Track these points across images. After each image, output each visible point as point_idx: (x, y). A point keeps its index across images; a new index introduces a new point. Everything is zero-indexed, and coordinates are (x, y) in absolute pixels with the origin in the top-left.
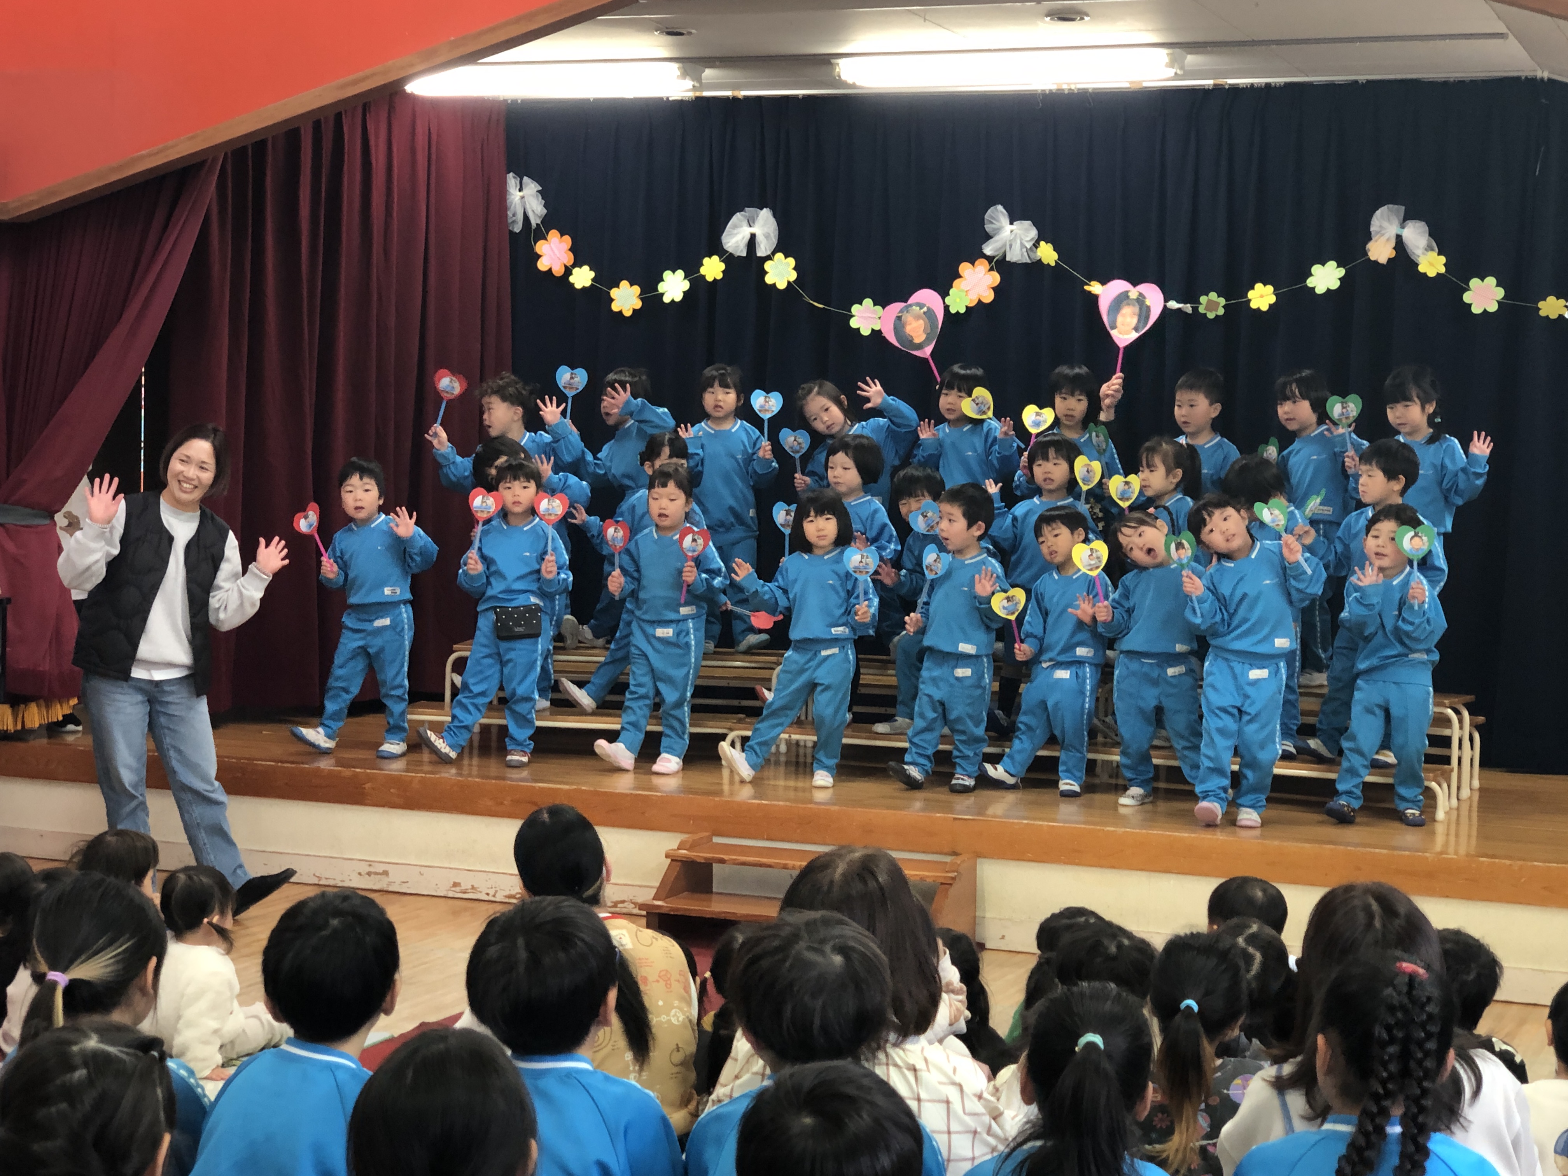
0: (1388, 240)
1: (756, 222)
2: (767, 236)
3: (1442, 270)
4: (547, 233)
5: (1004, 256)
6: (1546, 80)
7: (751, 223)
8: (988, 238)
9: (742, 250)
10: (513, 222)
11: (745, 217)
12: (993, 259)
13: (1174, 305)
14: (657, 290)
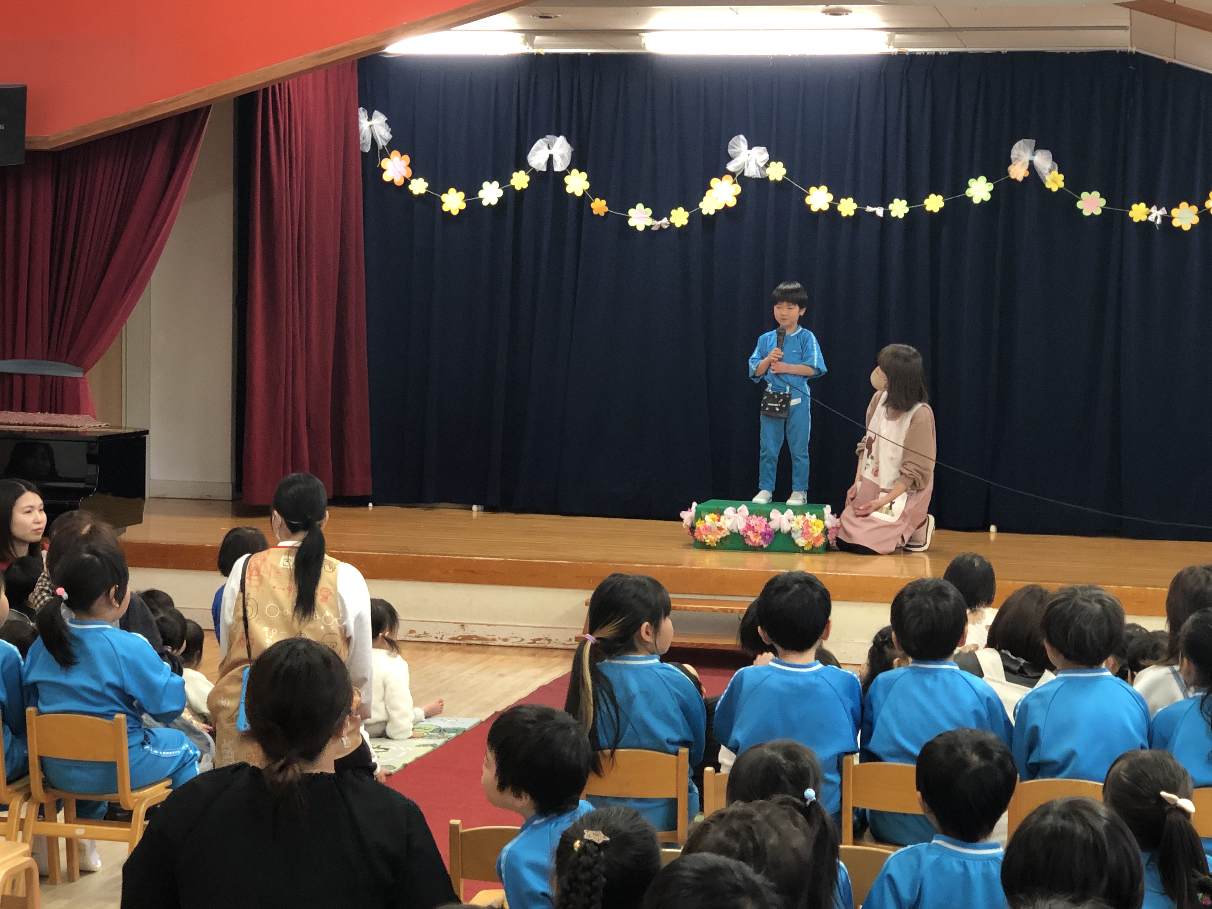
0: (1023, 164)
1: (554, 146)
2: (562, 156)
3: (1062, 185)
4: (390, 153)
5: (743, 172)
6: (1134, 53)
7: (550, 146)
8: (730, 159)
9: (543, 167)
10: (363, 144)
11: (546, 142)
12: (735, 175)
13: (869, 209)
14: (477, 196)
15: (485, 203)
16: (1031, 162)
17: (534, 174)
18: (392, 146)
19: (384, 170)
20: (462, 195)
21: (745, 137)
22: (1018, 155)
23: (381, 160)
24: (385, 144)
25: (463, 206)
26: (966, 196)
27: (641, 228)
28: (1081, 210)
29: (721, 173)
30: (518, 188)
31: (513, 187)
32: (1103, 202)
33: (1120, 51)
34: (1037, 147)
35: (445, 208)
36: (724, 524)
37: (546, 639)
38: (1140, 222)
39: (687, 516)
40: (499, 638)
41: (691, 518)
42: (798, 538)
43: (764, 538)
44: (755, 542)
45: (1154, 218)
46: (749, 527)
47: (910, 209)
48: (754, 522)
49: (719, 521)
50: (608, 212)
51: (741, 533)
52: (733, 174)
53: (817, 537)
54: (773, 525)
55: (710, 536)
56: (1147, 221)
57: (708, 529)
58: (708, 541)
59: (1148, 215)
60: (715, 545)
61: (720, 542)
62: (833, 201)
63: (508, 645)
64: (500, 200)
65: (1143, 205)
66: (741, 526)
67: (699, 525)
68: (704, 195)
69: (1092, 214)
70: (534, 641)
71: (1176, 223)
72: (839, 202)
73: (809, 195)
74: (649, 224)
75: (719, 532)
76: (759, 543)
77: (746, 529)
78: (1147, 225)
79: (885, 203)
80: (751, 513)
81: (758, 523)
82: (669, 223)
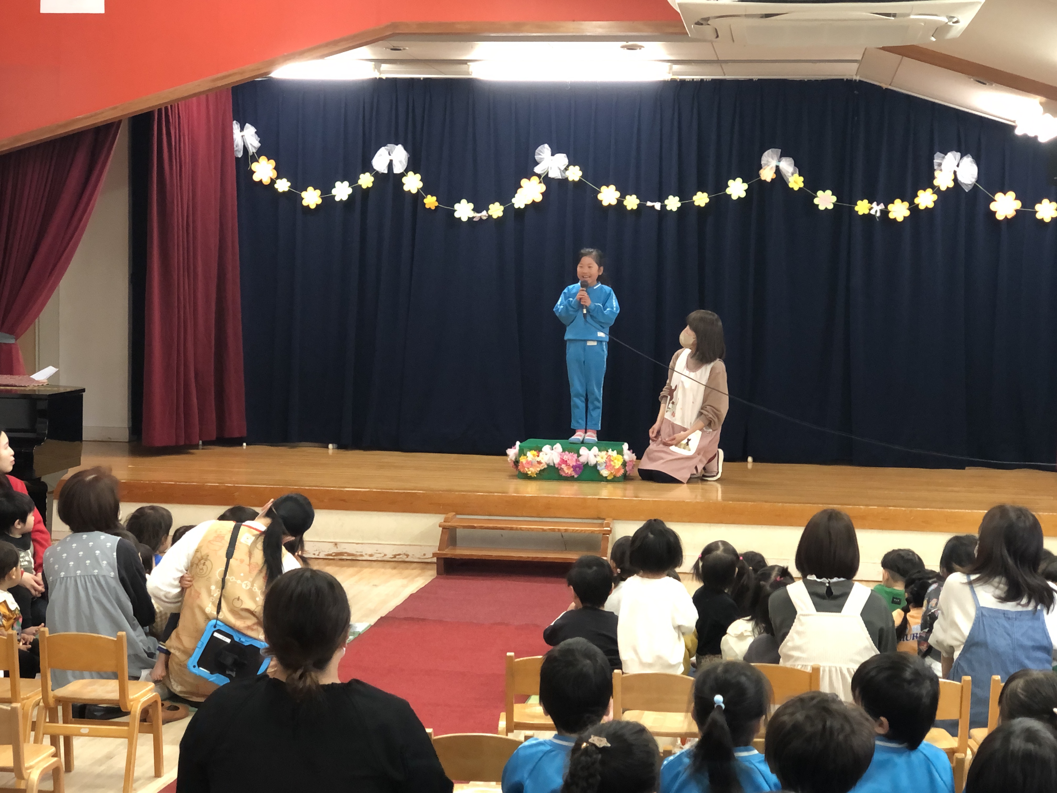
0: (772, 168)
1: (393, 153)
2: (401, 161)
3: (802, 185)
4: (259, 158)
5: (547, 174)
6: (858, 81)
7: (391, 153)
8: (537, 163)
9: (384, 170)
10: (236, 151)
11: (387, 150)
12: (541, 176)
13: (649, 204)
14: (331, 193)
15: (337, 199)
16: (777, 167)
17: (377, 175)
18: (260, 152)
19: (254, 172)
20: (318, 192)
21: (550, 146)
22: (768, 161)
23: (251, 164)
24: (255, 151)
25: (319, 201)
26: (726, 193)
27: (464, 219)
28: (818, 205)
29: (529, 174)
30: (364, 187)
31: (360, 186)
32: (834, 199)
33: (847, 79)
34: (783, 155)
35: (305, 203)
36: (542, 458)
37: (405, 554)
38: (864, 214)
39: (512, 452)
40: (366, 554)
41: (515, 454)
42: (602, 469)
43: (574, 470)
44: (568, 473)
45: (874, 212)
46: (564, 461)
47: (682, 204)
48: (567, 457)
49: (538, 456)
50: (438, 206)
51: (556, 466)
52: (539, 176)
53: (618, 469)
54: (582, 459)
55: (531, 469)
56: (869, 214)
57: (530, 463)
58: (529, 473)
59: (870, 210)
60: (535, 476)
61: (539, 473)
62: (620, 197)
63: (374, 559)
64: (350, 196)
65: (866, 201)
66: (557, 460)
67: (523, 459)
68: (516, 193)
69: (826, 209)
70: (395, 556)
71: (891, 216)
72: (625, 198)
73: (600, 192)
74: (471, 216)
75: (538, 465)
76: (571, 474)
77: (561, 463)
78: (868, 217)
79: (662, 198)
80: (564, 451)
81: (570, 458)
82: (487, 215)
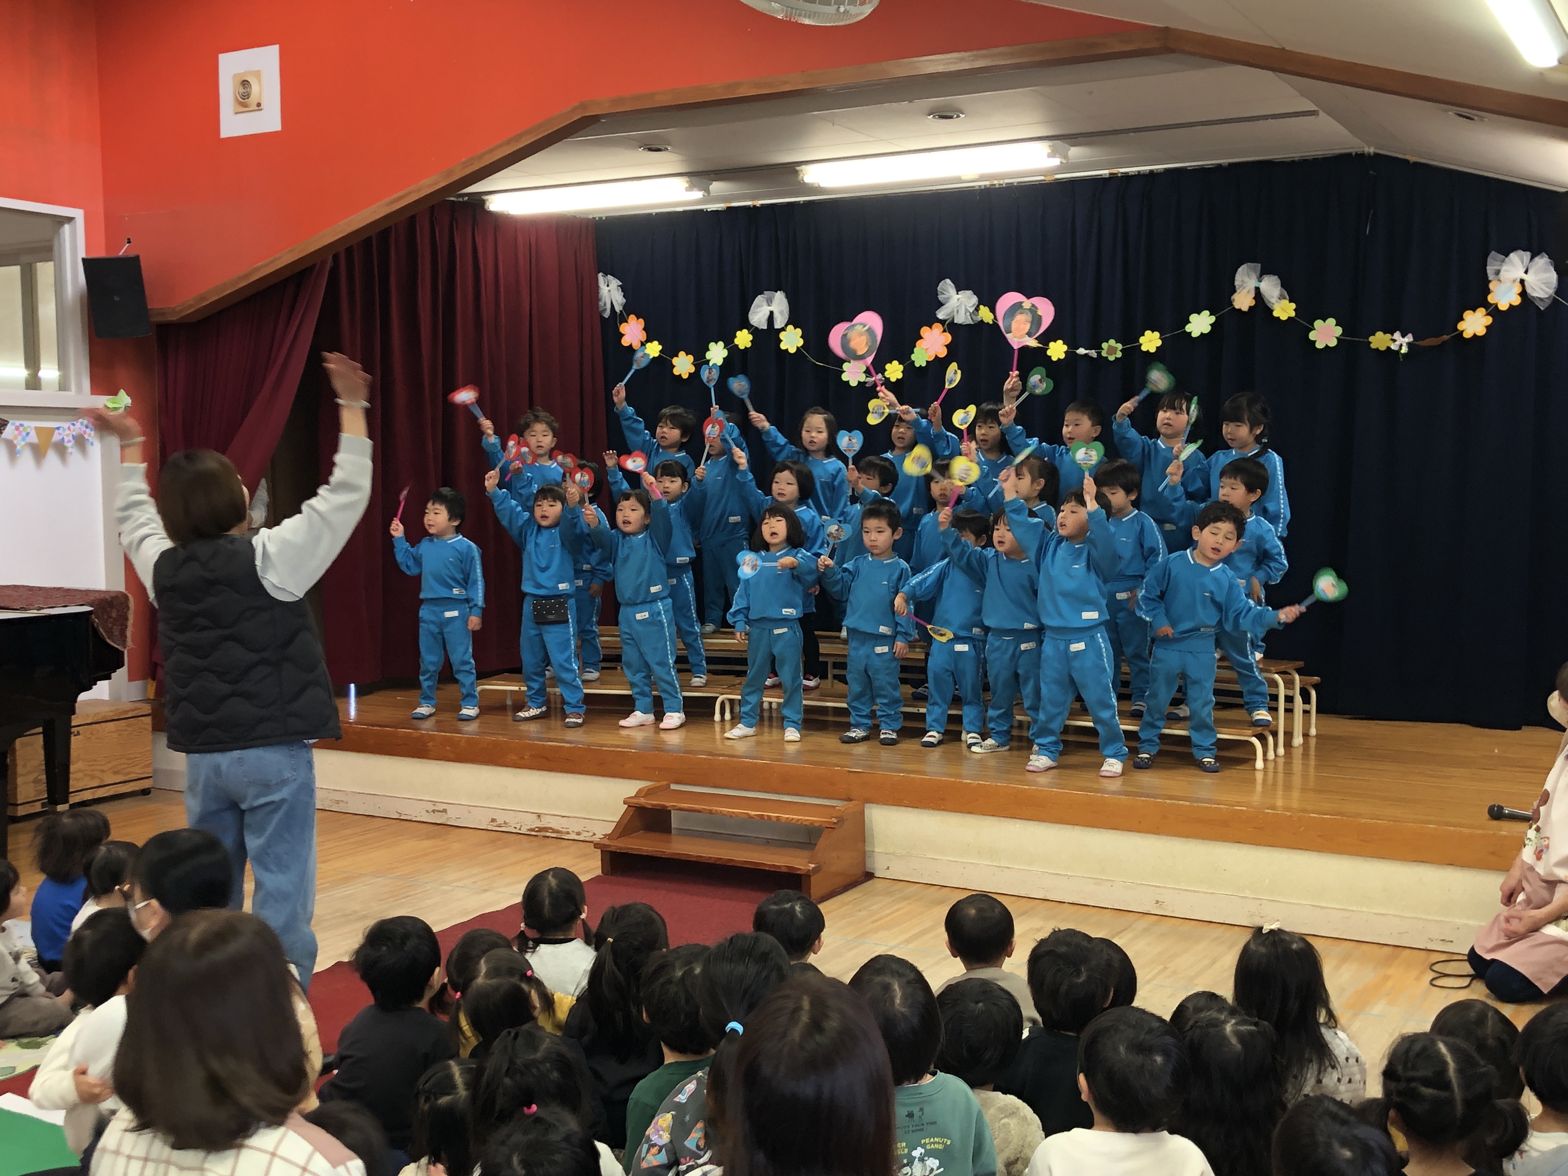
0: (1248, 292)
1: (773, 303)
2: (781, 313)
3: (1293, 313)
4: (627, 317)
5: (953, 319)
6: (1371, 154)
7: (770, 303)
8: (941, 304)
9: (764, 325)
10: (603, 310)
11: (765, 298)
12: (945, 323)
13: (1081, 351)
14: (705, 358)
15: (711, 364)
16: (1257, 289)
17: (755, 332)
18: (626, 311)
19: (622, 335)
20: (691, 358)
21: (953, 282)
22: (1243, 281)
23: (620, 325)
24: (622, 309)
25: (692, 369)
26: (1185, 331)
27: (853, 383)
28: (1314, 342)
29: (931, 321)
30: (742, 347)
31: (737, 346)
32: (1339, 331)
33: (1356, 153)
34: (1264, 272)
35: (676, 372)
38: (1381, 351)
40: (573, 832)
45: (1398, 346)
47: (1124, 349)
56: (1389, 350)
59: (1391, 344)
64: (725, 359)
65: (1383, 331)
68: (916, 345)
69: (1327, 346)
72: (1047, 344)
74: (861, 380)
78: (1390, 354)
79: (1097, 344)
82: (883, 377)
